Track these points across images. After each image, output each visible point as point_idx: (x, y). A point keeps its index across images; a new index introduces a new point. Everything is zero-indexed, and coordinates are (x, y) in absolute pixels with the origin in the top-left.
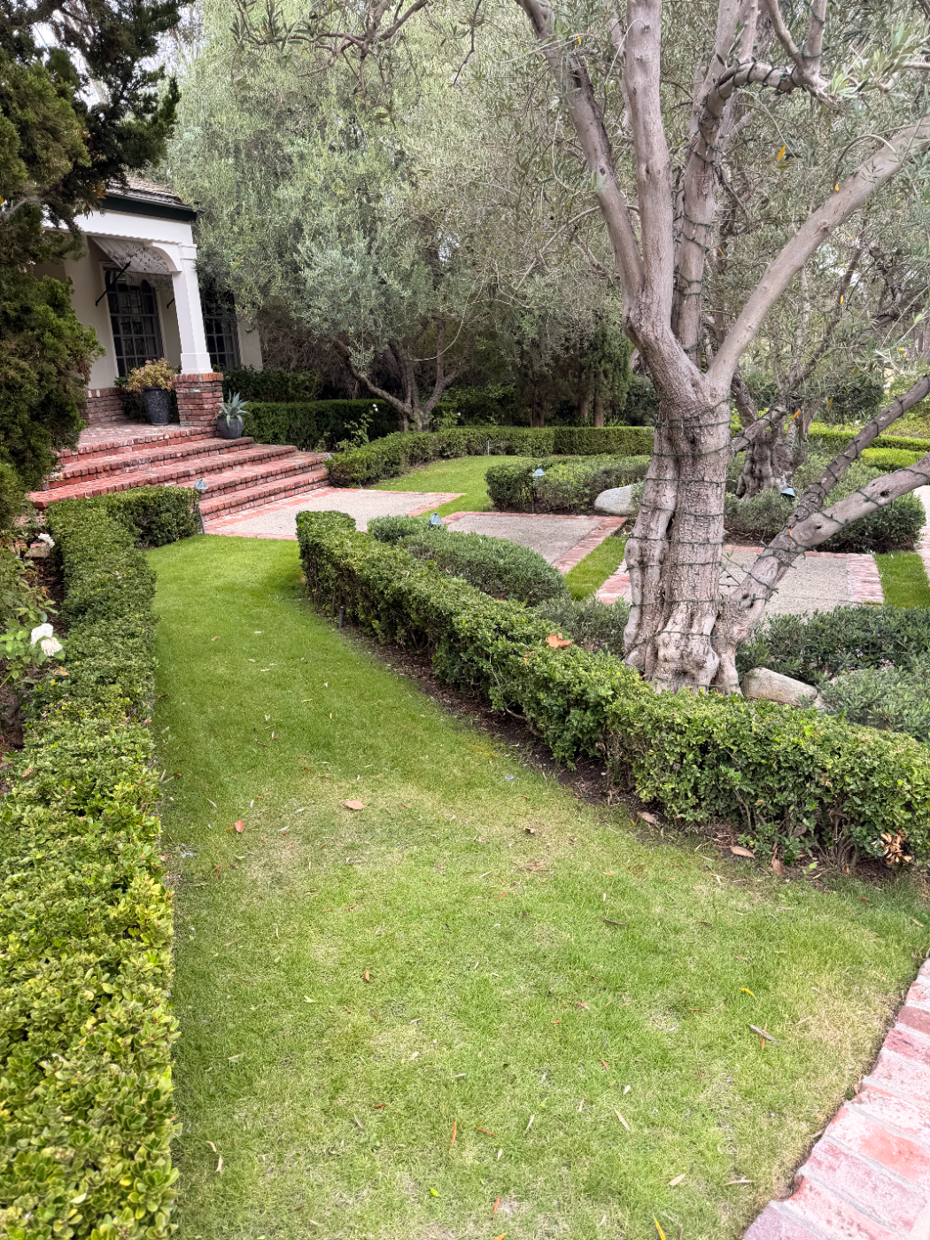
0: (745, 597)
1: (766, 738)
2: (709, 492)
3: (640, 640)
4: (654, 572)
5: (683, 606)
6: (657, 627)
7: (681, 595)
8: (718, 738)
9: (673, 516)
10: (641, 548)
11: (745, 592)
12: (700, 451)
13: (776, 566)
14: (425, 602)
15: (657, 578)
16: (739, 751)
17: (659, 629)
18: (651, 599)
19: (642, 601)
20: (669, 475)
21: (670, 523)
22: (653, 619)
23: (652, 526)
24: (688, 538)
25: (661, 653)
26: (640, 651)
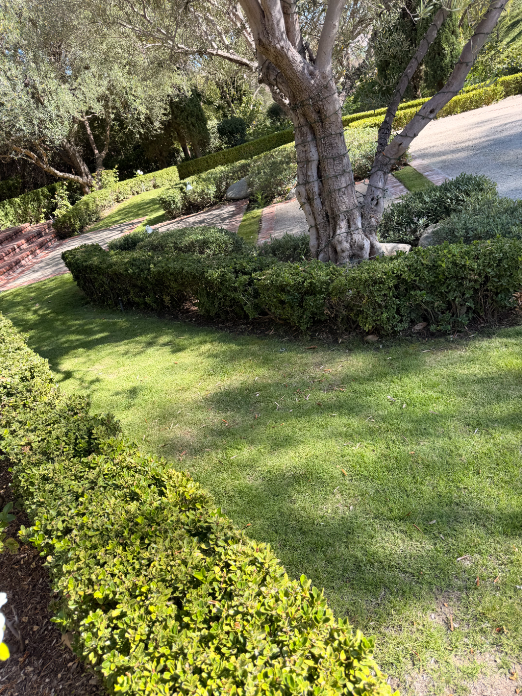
0: (372, 199)
1: (434, 265)
2: (337, 141)
3: (322, 246)
4: (317, 202)
5: (342, 216)
6: (329, 235)
7: (339, 210)
8: (405, 276)
9: (319, 163)
10: (306, 190)
11: (372, 197)
12: (325, 116)
13: (382, 176)
14: (180, 273)
15: (320, 205)
16: (420, 279)
17: (331, 235)
18: (320, 219)
19: (316, 223)
20: (310, 137)
21: (318, 168)
22: (326, 231)
23: (309, 173)
24: (332, 173)
25: (339, 249)
26: (325, 252)
